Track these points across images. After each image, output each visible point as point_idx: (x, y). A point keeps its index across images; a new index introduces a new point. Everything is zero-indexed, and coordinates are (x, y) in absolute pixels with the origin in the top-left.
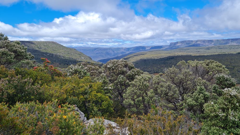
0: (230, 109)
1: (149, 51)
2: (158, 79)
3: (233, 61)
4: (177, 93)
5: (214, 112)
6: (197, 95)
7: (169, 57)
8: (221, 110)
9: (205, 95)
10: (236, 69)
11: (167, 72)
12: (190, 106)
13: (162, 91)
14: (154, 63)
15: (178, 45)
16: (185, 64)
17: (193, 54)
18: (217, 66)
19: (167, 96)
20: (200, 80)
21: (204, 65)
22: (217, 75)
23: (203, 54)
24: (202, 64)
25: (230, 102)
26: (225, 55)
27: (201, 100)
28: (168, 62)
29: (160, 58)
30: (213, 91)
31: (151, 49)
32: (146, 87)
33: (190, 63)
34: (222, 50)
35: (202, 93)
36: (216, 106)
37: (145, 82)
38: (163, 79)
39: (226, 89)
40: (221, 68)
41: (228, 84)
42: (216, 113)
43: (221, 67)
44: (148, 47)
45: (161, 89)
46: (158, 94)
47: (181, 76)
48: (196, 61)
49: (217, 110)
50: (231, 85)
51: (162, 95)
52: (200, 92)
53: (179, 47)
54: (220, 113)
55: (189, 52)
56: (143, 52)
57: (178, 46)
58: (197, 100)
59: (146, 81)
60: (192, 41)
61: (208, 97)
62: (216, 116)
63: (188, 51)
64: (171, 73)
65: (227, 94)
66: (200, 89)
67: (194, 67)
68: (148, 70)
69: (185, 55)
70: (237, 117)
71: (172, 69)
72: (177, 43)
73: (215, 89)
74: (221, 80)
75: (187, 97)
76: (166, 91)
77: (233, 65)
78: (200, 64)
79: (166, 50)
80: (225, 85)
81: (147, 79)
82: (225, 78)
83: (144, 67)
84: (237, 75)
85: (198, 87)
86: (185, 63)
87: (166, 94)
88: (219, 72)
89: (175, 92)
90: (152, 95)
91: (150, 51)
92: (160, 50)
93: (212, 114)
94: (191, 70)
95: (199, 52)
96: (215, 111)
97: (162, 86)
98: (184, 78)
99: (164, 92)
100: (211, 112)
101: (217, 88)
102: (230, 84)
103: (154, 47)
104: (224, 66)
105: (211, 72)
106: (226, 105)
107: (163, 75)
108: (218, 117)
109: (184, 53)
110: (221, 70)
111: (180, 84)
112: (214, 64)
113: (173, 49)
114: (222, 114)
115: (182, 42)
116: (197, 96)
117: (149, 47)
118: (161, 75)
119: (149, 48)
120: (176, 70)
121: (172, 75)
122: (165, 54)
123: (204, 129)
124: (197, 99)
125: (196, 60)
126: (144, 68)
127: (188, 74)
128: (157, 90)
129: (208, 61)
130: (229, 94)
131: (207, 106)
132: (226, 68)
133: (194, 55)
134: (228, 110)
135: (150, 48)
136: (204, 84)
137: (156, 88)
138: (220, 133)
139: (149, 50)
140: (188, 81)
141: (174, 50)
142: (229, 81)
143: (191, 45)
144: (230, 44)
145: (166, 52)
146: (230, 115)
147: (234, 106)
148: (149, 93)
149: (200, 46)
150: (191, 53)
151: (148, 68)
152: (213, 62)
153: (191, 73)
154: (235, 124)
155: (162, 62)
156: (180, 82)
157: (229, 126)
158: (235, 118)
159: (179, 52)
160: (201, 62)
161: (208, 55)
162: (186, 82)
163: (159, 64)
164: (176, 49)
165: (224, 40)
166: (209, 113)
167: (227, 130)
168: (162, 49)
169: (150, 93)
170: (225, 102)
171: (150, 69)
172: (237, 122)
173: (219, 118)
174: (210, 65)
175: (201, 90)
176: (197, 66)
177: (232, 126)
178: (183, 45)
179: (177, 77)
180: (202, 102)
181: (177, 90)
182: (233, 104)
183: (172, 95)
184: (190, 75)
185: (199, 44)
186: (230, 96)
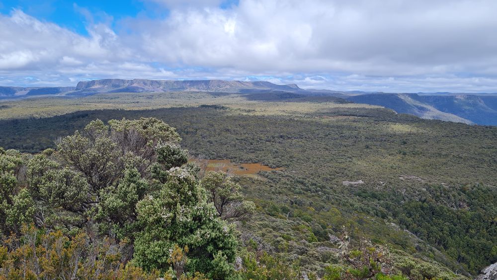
0: (178, 204)
1: (25, 100)
2: (42, 164)
3: (195, 120)
4: (85, 189)
5: (153, 214)
6: (125, 187)
7: (76, 112)
8: (165, 209)
9: (139, 185)
10: (199, 132)
11: (63, 145)
12: (111, 211)
13: (50, 190)
14: (39, 128)
15: (95, 88)
16: (103, 127)
17: (126, 107)
18: (161, 129)
19: (63, 198)
20: (132, 156)
21: (139, 128)
22: (159, 146)
23: (146, 108)
24: (135, 126)
25: (178, 191)
26: (182, 109)
27: (132, 195)
28: (74, 123)
29: (55, 114)
30: (153, 174)
31: (29, 94)
32: (8, 184)
33: (113, 124)
34: (177, 100)
35: (134, 182)
36: (157, 203)
37: (4, 173)
38: (54, 163)
39: (172, 169)
40: (167, 133)
41: (176, 160)
42: (157, 215)
43: (168, 130)
44: (21, 89)
45: (48, 184)
46: (42, 196)
47: (93, 152)
48: (124, 121)
49: (159, 209)
50: (181, 162)
51: (51, 199)
52: (129, 181)
53: (98, 91)
54: (163, 214)
55: (119, 103)
56: (6, 100)
57: (94, 90)
58: (124, 197)
59: (9, 170)
60: (123, 81)
61: (144, 188)
62: (157, 220)
63: (117, 100)
64: (72, 148)
65: (174, 177)
66: (130, 174)
67: (120, 132)
68: (24, 146)
69: (111, 108)
70: (189, 216)
71: (73, 139)
72: (93, 82)
73: (155, 172)
74: (165, 154)
75: (106, 194)
76: (60, 187)
77: (195, 126)
78: (132, 125)
79: (68, 97)
80: (172, 162)
81: (9, 166)
82: (170, 150)
83: (14, 139)
84: (201, 143)
85: (127, 172)
86: (102, 124)
87: (61, 195)
88: (165, 139)
89: (80, 188)
90: (24, 201)
91: (28, 100)
92: (53, 98)
93: (151, 219)
94: (114, 138)
95: (138, 102)
96: (155, 211)
97: (50, 179)
98: (100, 155)
99: (56, 190)
100: (149, 215)
101: (158, 169)
102: (179, 160)
103: (39, 89)
104: (172, 129)
105: (151, 141)
106: (173, 198)
107: (53, 154)
108: (160, 222)
109: (109, 104)
110: (168, 137)
111: (92, 169)
112: (157, 125)
113: (86, 96)
114: (166, 215)
115: (104, 82)
116: (124, 189)
117: (25, 89)
118: (49, 154)
119: (24, 93)
120: (82, 140)
121: (75, 151)
122: (68, 107)
123: (138, 250)
124: (126, 193)
125: (124, 118)
126: (14, 141)
127: (109, 147)
128: (37, 189)
129: (147, 120)
130: (177, 177)
131: (142, 204)
132: (175, 131)
133: (128, 110)
134: (176, 205)
135: (28, 91)
136: (137, 165)
137: (36, 184)
138: (164, 249)
139: (23, 98)
140: (107, 160)
141: (88, 97)
142: (177, 154)
143: (121, 88)
144: (188, 90)
145: (68, 101)
146: (179, 215)
147: (185, 198)
148: (16, 199)
149: (139, 92)
150: (124, 105)
151: (25, 140)
152: (155, 121)
153: (114, 144)
154: (188, 228)
155: (62, 125)
156: (92, 165)
157: (179, 233)
158: (187, 218)
159: (99, 102)
160: (135, 122)
161: (154, 108)
162: (105, 164)
163: (54, 130)
164: (92, 96)
165: (177, 82)
166: (146, 217)
167: (176, 240)
168: (58, 95)
169: (20, 198)
170: (171, 193)
171: (30, 142)
172: (189, 224)
173: (162, 222)
174: (150, 127)
175: (132, 177)
176: (125, 129)
177: (183, 232)
178: (106, 88)
179: (84, 155)
180: (133, 198)
181: (84, 183)
182: (183, 194)
183: (75, 194)
184: (113, 148)
185: (137, 88)
186: (179, 180)
